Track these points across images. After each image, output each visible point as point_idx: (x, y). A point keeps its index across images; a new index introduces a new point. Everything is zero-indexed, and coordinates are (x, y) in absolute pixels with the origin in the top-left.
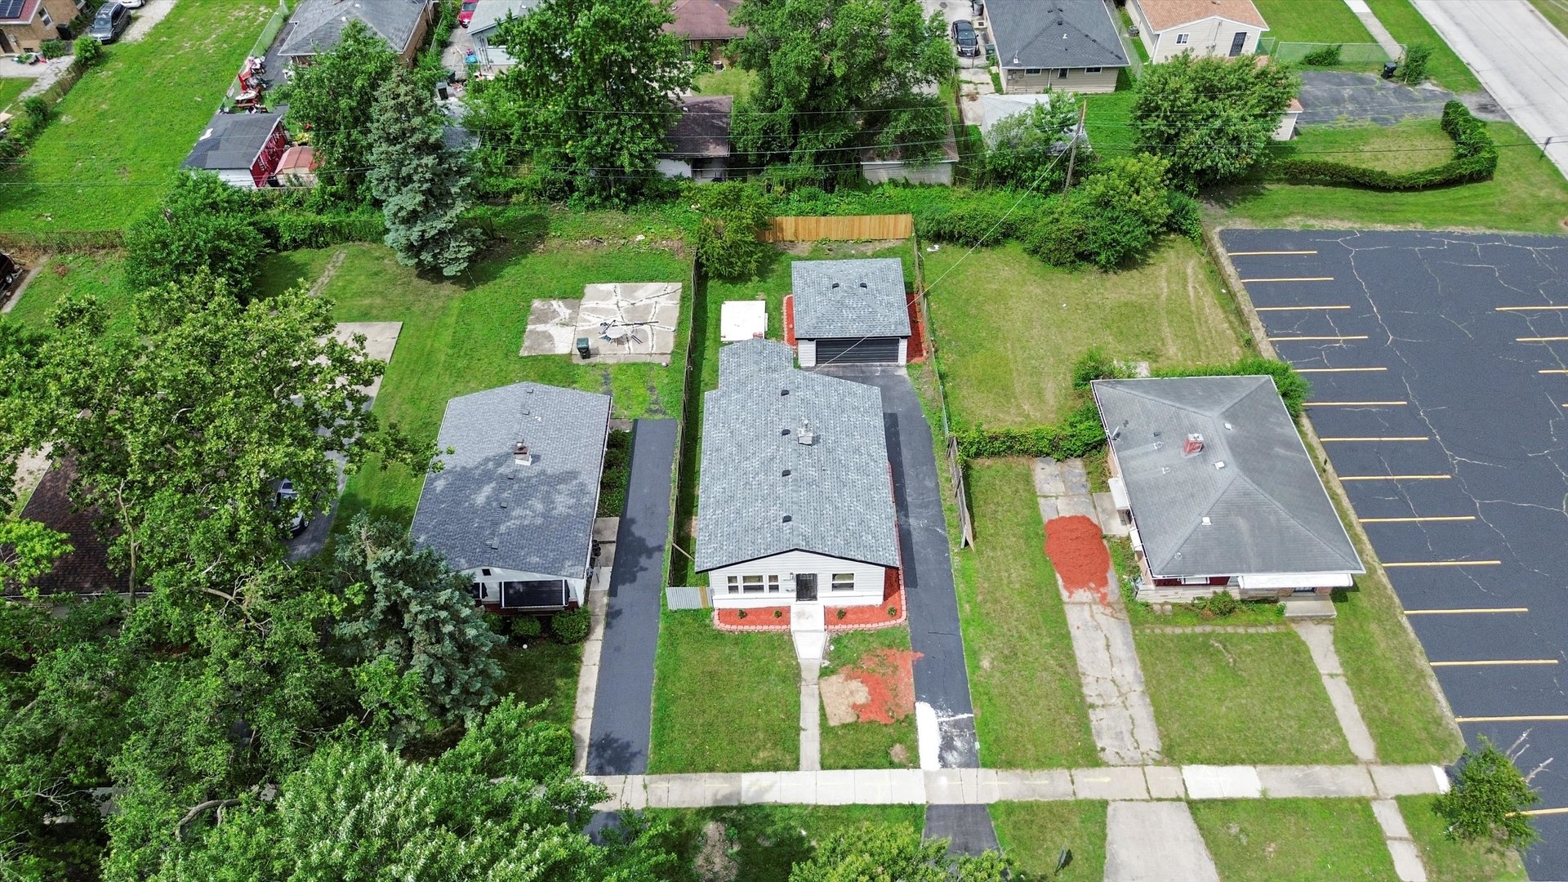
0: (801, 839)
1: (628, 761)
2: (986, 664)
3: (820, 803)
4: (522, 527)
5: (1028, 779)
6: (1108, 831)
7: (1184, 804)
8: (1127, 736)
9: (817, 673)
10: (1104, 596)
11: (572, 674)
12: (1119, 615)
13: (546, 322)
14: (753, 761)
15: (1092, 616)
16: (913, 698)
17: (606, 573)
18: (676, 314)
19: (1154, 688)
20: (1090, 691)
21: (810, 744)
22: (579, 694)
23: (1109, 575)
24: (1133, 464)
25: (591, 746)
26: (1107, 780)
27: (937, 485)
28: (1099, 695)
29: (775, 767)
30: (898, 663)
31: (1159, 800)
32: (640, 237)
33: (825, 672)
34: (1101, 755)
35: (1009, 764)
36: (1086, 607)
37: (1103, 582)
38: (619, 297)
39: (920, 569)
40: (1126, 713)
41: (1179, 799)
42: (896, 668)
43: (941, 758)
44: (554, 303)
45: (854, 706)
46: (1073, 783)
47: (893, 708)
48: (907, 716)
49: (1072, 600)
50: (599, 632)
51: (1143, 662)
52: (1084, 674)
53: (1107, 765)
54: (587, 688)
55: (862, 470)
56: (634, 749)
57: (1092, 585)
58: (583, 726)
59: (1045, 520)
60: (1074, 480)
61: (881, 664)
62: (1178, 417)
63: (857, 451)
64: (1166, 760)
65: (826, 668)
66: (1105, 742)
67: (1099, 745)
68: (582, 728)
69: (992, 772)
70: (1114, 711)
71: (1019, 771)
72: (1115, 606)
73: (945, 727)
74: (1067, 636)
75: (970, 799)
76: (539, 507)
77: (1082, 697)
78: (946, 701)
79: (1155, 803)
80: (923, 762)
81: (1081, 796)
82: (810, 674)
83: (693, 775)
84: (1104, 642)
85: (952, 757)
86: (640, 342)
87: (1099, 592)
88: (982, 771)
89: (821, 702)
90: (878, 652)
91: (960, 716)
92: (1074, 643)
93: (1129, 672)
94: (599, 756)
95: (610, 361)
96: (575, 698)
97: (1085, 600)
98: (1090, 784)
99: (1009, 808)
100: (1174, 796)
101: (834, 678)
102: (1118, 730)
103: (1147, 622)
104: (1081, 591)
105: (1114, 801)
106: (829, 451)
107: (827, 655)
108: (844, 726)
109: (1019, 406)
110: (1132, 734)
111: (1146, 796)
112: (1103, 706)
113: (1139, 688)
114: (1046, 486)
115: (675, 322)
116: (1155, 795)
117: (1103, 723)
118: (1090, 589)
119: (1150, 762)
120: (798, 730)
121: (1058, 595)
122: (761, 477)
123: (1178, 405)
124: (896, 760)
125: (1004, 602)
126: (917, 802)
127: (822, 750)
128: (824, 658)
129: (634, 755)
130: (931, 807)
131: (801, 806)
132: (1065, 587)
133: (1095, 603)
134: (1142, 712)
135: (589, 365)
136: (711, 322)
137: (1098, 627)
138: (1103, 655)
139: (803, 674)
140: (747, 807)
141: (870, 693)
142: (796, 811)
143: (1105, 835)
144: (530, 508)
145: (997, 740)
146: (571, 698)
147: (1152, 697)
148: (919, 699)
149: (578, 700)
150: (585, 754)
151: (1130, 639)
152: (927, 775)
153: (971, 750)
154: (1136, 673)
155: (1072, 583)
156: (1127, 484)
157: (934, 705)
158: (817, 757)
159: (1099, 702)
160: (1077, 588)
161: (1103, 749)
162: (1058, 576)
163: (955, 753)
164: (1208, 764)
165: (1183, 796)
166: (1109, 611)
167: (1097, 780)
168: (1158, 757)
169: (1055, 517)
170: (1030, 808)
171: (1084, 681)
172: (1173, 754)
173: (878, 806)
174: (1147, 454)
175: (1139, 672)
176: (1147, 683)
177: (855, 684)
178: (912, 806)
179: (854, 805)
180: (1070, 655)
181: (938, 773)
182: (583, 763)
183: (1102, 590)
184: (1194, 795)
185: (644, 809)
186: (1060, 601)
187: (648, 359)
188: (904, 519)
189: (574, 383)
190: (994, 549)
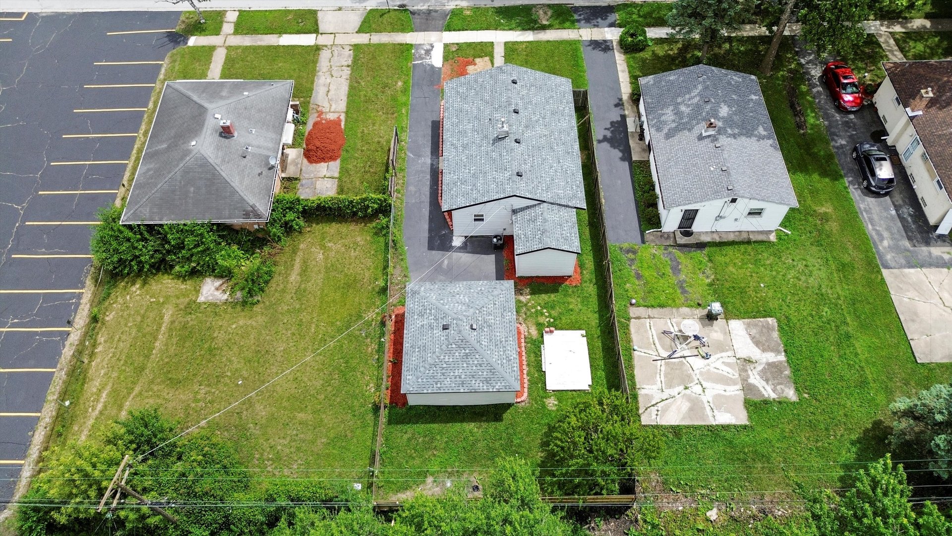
0: (503, 18)
1: (592, 43)
2: (400, 84)
3: (494, 31)
6: (360, 24)
8: (336, 55)
10: (319, 116)
12: (315, 107)
13: (769, 364)
14: (528, 44)
15: (331, 106)
16: (443, 68)
17: (631, 127)
18: (639, 374)
20: (347, 72)
21: (499, 51)
25: (613, 49)
26: (353, 40)
28: (343, 71)
29: (517, 43)
31: (331, 33)
34: (352, 48)
35: (400, 45)
36: (332, 110)
37: (316, 124)
38: (704, 399)
40: (331, 63)
41: (322, 34)
42: (451, 81)
43: (433, 47)
44: (773, 396)
45: (475, 64)
46: (370, 39)
47: (454, 64)
48: (448, 61)
49: (338, 114)
51: (312, 83)
57: (324, 122)
58: (620, 58)
59: (338, 161)
67: (351, 52)
69: (408, 43)
70: (338, 64)
71: (395, 43)
72: (315, 111)
73: (428, 58)
74: (349, 96)
75: (423, 33)
77: (352, 70)
78: (426, 68)
79: (334, 32)
81: (368, 35)
83: (558, 40)
84: (329, 94)
85: (429, 47)
86: (665, 333)
87: (322, 119)
88: (413, 43)
91: (419, 62)
93: (322, 80)
94: (607, 46)
95: (685, 310)
97: (332, 114)
98: (363, 39)
99: (404, 30)
102: (339, 57)
104: (332, 118)
105: (353, 33)
108: (481, 57)
110: (333, 56)
111: (337, 35)
113: (320, 74)
114: (329, 186)
115: (636, 362)
116: (333, 35)
117: (346, 60)
118: (326, 120)
119: (329, 46)
120: (505, 56)
121: (347, 117)
124: (455, 46)
126: (447, 32)
127: (493, 48)
129: (589, 45)
130: (441, 31)
131: (503, 30)
132: (340, 120)
133: (326, 113)
134: (323, 65)
136: (599, 354)
137: (329, 101)
138: (333, 88)
140: (529, 29)
141: (466, 70)
142: (506, 28)
143: (362, 23)
145: (403, 53)
147: (315, 70)
148: (440, 69)
149: (626, 68)
150: (615, 47)
151: (314, 95)
152: (441, 41)
153: (417, 50)
154: (318, 79)
155: (337, 122)
156: (281, 135)
157: (432, 67)
158: (496, 47)
159: (344, 68)
160: (334, 120)
162: (343, 127)
163: (425, 49)
164: (301, 45)
165: (319, 35)
166: (320, 109)
168: (324, 48)
169: (332, 163)
170: (394, 30)
171: (348, 77)
172: (317, 49)
173: (466, 30)
176: (314, 76)
178: (450, 31)
179: (478, 30)
180: (351, 88)
181: (436, 41)
182: (615, 44)
183: (319, 119)
184: (315, 35)
185: (579, 28)
186: (347, 113)
187: (650, 311)
188: (434, 163)
189: (710, 285)
190: (379, 142)
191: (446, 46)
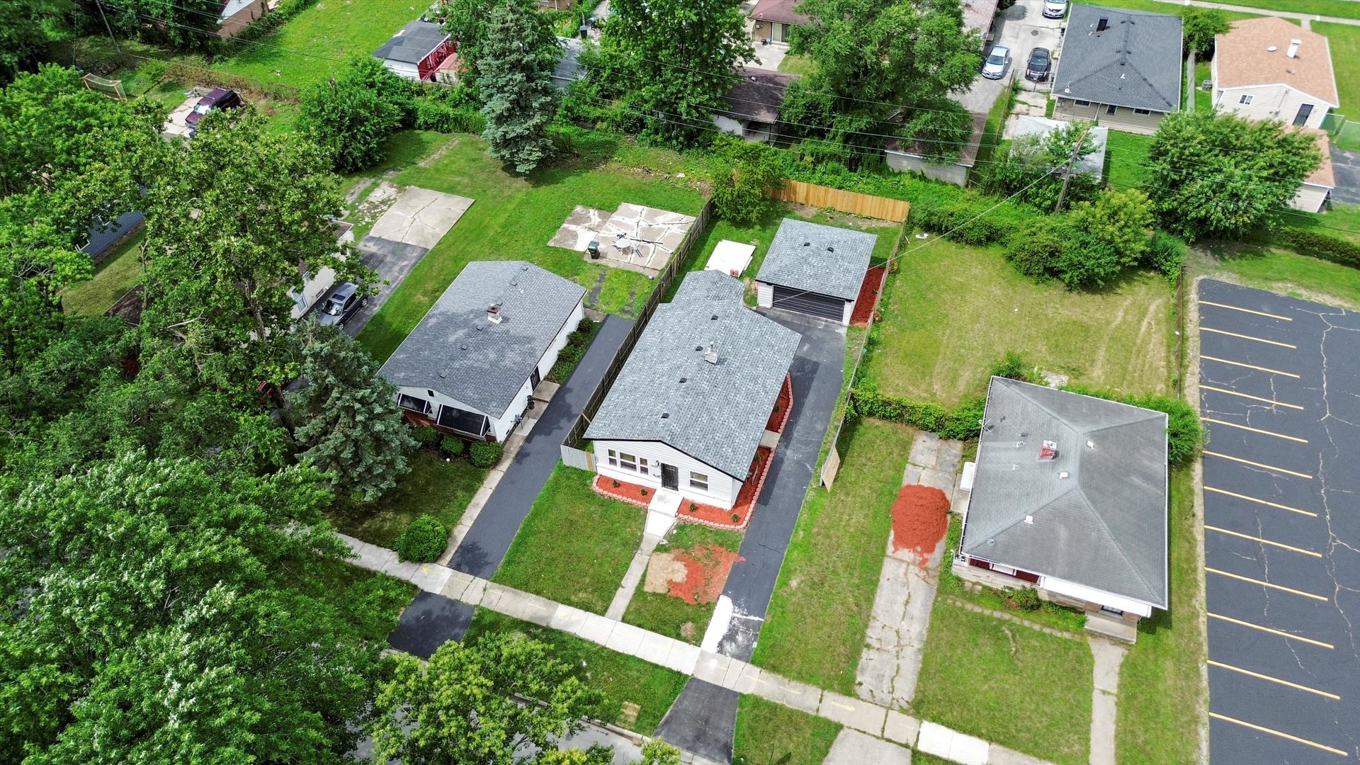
0: (580, 668)
1: (481, 567)
2: (794, 583)
3: (608, 647)
4: (471, 368)
5: (784, 685)
6: (831, 750)
7: (909, 752)
8: (887, 681)
9: (654, 547)
10: (925, 561)
11: (471, 490)
12: (930, 580)
13: (578, 224)
14: (573, 597)
15: (906, 574)
16: (720, 591)
17: (530, 424)
18: (680, 241)
19: (930, 648)
20: (873, 634)
21: (622, 600)
22: (470, 506)
23: (938, 545)
24: (992, 454)
25: (460, 546)
26: (851, 709)
27: (825, 429)
28: (880, 640)
29: (587, 608)
30: (722, 559)
31: (889, 740)
32: (681, 175)
33: (660, 549)
34: (856, 688)
35: (774, 669)
36: (904, 565)
37: (930, 549)
38: (642, 218)
39: (777, 491)
40: (896, 662)
41: (907, 746)
42: (718, 563)
43: (721, 645)
44: (592, 211)
45: (670, 582)
46: (821, 701)
47: (701, 593)
48: (708, 603)
49: (895, 555)
50: (505, 465)
51: (931, 625)
52: (874, 618)
53: (858, 697)
54: (477, 504)
55: (750, 396)
56: (489, 559)
57: (919, 549)
59: (905, 483)
60: (948, 458)
61: (707, 557)
62: (1049, 425)
63: (754, 380)
64: (911, 711)
65: (662, 545)
66: (865, 679)
67: (859, 679)
68: (460, 532)
69: (757, 670)
70: (885, 656)
71: (780, 677)
72: (930, 572)
73: (735, 622)
74: (875, 583)
75: (729, 685)
76: (492, 356)
77: (863, 636)
78: (746, 601)
79: (884, 741)
80: (704, 643)
81: (822, 714)
82: (647, 547)
83: (523, 593)
84: (905, 598)
85: (729, 647)
86: (640, 255)
87: (921, 555)
88: (749, 666)
89: (646, 571)
90: (709, 546)
91: (752, 618)
92: (878, 591)
93: (915, 629)
94: (462, 555)
95: (612, 265)
96: (465, 508)
97: (906, 558)
98: (835, 707)
99: (757, 702)
100: (904, 742)
101: (665, 555)
102: (882, 672)
103: (952, 593)
104: (906, 551)
105: (849, 728)
106: (728, 373)
107: (669, 536)
108: (654, 594)
109: (930, 384)
110: (892, 680)
111: (879, 734)
112: (878, 649)
113: (917, 645)
114: (919, 456)
115: (676, 246)
116: (887, 735)
117: (871, 663)
118: (915, 551)
119: (897, 707)
120: (618, 586)
121: (884, 548)
122: (665, 379)
123: (1054, 415)
124: (683, 634)
125: (835, 539)
126: (685, 672)
127: (629, 606)
128: (664, 537)
129: (487, 563)
130: (693, 680)
131: (592, 643)
132: (894, 543)
133: (914, 563)
134: (910, 665)
135: (594, 264)
136: (704, 253)
137: (906, 584)
138: (899, 609)
139: (642, 545)
140: (553, 630)
141: (687, 576)
142: (586, 645)
143: (827, 752)
144: (486, 355)
145: (773, 646)
146: (462, 508)
147: (925, 656)
148: (725, 593)
149: (467, 511)
150: (453, 551)
151: (930, 604)
152: (703, 654)
153: (748, 646)
154: (920, 632)
155: (901, 541)
156: (977, 472)
157: (735, 602)
158: (622, 610)
159: (876, 644)
160: (904, 547)
161: (860, 684)
162: (892, 532)
163: (733, 644)
164: (948, 727)
165: (912, 745)
166: (923, 574)
167: (842, 706)
168: (906, 706)
169: (914, 483)
170: (774, 709)
171: (872, 623)
172: (920, 708)
173: (651, 664)
174: (1007, 449)
175: (925, 632)
176: (927, 643)
177: (679, 566)
178: (679, 673)
179: (633, 657)
180: (870, 599)
181: (712, 656)
182: (448, 558)
183: (926, 555)
184: (922, 747)
185: (476, 606)
186: (884, 553)
187: (641, 271)
188: (783, 448)
189: (576, 275)
190: (847, 494)
191: (697, 640)
